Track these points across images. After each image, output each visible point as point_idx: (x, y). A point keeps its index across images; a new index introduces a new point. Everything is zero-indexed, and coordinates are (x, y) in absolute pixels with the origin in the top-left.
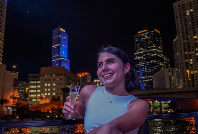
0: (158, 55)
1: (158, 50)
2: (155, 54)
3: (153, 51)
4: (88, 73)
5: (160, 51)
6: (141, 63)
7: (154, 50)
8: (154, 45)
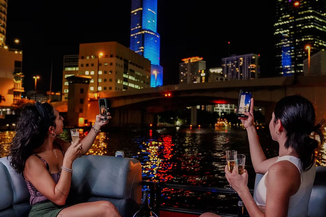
0: (317, 28)
1: (317, 19)
2: (310, 25)
3: (308, 19)
4: (200, 58)
5: (321, 20)
6: (285, 41)
7: (309, 17)
8: (311, 9)
